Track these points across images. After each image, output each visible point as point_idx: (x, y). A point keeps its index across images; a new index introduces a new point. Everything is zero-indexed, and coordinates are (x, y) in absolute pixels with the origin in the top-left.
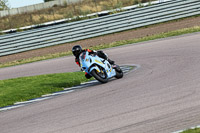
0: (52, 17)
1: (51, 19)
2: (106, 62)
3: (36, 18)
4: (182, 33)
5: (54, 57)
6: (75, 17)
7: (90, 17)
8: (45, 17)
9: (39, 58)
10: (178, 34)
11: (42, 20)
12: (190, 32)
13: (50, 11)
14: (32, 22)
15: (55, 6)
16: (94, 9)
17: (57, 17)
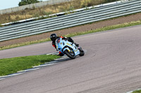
0: (24, 17)
1: (23, 18)
2: (74, 45)
3: (13, 17)
4: (116, 28)
5: (26, 45)
6: (41, 17)
7: (51, 17)
8: (20, 16)
9: (15, 45)
10: (113, 28)
11: (17, 18)
12: (122, 27)
13: (23, 12)
14: (10, 20)
15: (26, 9)
16: (54, 11)
17: (28, 17)
